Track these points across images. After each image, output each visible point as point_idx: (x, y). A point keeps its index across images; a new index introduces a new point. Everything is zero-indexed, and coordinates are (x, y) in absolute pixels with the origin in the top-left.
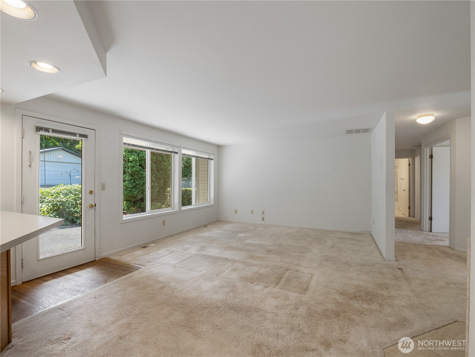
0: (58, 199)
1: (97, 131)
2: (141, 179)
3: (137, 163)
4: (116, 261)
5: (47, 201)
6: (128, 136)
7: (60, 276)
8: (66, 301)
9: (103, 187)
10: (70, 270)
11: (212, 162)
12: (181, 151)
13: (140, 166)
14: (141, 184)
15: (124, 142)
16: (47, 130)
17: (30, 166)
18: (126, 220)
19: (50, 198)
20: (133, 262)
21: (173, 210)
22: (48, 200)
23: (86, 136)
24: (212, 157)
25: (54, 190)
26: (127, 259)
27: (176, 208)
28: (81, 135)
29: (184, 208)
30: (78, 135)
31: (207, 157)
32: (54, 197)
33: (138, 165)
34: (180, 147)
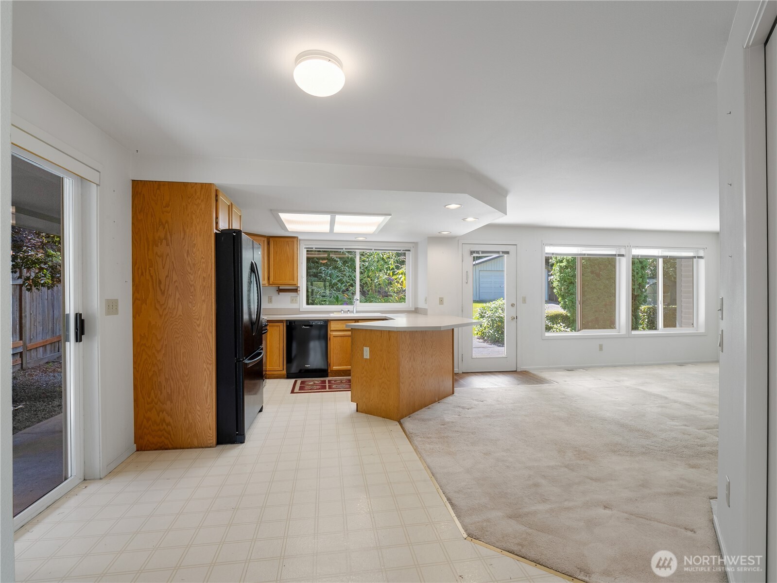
0: (496, 314)
1: (518, 245)
2: (594, 291)
3: (587, 269)
4: (533, 374)
5: (487, 316)
6: (551, 245)
7: (487, 375)
8: (486, 387)
9: (524, 300)
10: (495, 373)
11: (702, 262)
12: (630, 251)
13: (591, 274)
14: (593, 299)
15: (546, 252)
16: (478, 252)
17: (467, 283)
18: (548, 336)
19: (489, 313)
20: (550, 378)
21: (619, 333)
22: (487, 314)
23: (507, 253)
24: (701, 254)
25: (494, 305)
26: (545, 375)
27: (623, 331)
28: (503, 252)
29: (634, 332)
30: (501, 253)
31: (691, 254)
32: (493, 312)
33: (589, 272)
34: (630, 247)
